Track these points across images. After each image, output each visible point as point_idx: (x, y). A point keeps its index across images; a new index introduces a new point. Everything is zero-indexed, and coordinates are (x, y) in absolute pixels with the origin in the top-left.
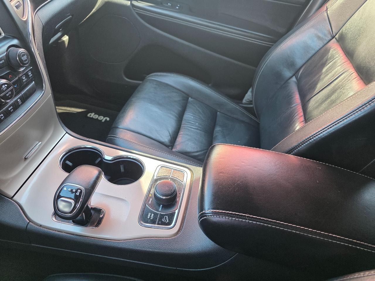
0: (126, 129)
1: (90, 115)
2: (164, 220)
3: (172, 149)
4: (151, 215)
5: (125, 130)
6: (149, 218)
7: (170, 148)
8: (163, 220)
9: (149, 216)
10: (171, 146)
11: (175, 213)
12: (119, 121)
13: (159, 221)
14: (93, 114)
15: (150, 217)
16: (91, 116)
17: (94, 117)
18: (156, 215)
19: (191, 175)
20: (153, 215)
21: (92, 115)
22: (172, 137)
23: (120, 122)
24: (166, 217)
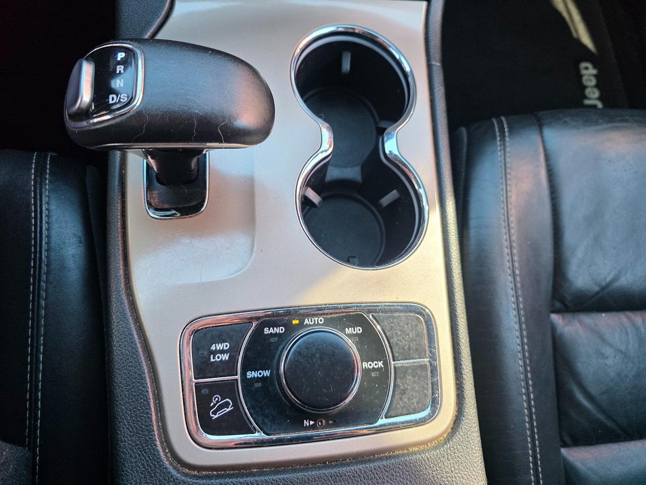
0: (545, 150)
1: (587, 68)
2: (218, 402)
3: (553, 312)
4: (222, 352)
5: (541, 150)
6: (213, 348)
7: (558, 305)
8: (216, 398)
9: (220, 347)
10: (565, 305)
11: (250, 431)
12: (567, 119)
13: (206, 385)
14: (594, 72)
15: (215, 353)
16: (584, 72)
17: (584, 79)
18: (228, 367)
19: (431, 441)
20: (226, 357)
21: (588, 72)
22: (600, 295)
23: (565, 122)
24: (226, 405)
